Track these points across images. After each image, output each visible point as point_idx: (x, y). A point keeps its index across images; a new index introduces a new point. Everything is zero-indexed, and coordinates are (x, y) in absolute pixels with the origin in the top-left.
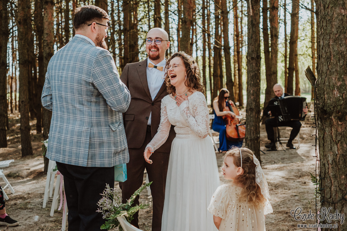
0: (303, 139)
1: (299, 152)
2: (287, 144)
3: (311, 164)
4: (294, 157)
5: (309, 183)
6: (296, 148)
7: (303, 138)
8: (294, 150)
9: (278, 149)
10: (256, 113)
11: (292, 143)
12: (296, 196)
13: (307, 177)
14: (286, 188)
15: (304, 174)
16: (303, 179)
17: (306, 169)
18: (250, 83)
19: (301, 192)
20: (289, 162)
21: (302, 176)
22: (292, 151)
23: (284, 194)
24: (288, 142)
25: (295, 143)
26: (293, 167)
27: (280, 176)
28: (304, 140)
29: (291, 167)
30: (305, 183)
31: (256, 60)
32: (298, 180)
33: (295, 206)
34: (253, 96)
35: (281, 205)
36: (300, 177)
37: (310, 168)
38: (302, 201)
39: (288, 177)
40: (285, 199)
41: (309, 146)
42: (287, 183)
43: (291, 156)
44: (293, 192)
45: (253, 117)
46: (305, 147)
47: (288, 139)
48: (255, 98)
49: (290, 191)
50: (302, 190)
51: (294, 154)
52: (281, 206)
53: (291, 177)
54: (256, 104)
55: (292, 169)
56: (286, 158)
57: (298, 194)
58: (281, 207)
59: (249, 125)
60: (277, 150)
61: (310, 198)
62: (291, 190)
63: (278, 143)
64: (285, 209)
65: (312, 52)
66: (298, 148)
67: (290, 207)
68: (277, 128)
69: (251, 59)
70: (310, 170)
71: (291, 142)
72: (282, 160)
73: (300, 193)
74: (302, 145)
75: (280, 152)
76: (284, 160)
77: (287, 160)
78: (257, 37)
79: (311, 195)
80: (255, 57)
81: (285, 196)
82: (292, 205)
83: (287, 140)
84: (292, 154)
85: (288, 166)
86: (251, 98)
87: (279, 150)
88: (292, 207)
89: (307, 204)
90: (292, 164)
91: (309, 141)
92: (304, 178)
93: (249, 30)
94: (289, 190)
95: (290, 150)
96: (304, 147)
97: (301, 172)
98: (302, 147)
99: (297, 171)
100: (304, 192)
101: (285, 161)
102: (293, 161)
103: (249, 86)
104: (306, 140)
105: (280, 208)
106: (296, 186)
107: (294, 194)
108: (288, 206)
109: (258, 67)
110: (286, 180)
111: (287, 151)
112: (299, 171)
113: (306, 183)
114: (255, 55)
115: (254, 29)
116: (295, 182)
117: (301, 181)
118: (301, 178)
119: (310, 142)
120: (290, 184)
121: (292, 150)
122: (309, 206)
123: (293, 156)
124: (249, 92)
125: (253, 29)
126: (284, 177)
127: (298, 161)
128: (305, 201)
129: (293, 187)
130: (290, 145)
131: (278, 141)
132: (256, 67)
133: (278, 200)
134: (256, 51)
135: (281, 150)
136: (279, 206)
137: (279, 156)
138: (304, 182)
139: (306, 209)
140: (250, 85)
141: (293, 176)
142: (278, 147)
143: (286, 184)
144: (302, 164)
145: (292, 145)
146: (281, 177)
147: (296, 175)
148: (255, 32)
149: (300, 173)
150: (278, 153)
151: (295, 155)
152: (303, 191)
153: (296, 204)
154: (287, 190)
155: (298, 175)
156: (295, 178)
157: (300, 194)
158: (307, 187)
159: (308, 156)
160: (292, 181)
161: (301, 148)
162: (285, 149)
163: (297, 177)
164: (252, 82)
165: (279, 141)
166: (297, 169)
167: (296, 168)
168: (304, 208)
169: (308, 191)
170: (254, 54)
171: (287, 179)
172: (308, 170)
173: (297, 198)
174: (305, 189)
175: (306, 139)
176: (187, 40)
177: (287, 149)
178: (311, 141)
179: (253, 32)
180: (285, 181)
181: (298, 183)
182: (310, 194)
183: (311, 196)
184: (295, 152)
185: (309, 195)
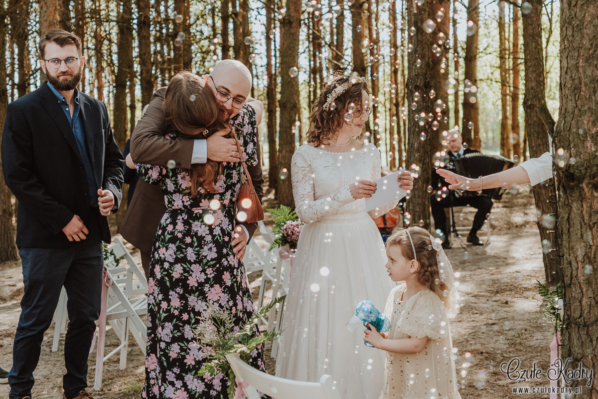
0: (494, 229)
1: (489, 250)
2: (468, 238)
3: (514, 271)
4: (482, 258)
5: (513, 302)
6: (484, 244)
7: (493, 227)
8: (481, 247)
9: (453, 246)
10: (424, 183)
11: (478, 235)
12: (493, 324)
13: (509, 293)
14: (476, 312)
15: (503, 288)
16: (503, 296)
17: (506, 279)
18: (412, 130)
19: (502, 319)
20: (474, 267)
21: (501, 291)
22: (476, 249)
23: (473, 321)
24: (470, 234)
25: (482, 235)
26: (482, 276)
27: (462, 292)
28: (496, 230)
29: (480, 277)
30: (507, 303)
31: (422, 90)
32: (494, 299)
33: (494, 341)
34: (419, 152)
35: (470, 339)
36: (497, 292)
37: (512, 278)
38: (505, 332)
39: (476, 293)
40: (476, 329)
41: (506, 240)
42: (475, 303)
43: (476, 257)
44: (487, 319)
45: (418, 189)
46: (500, 241)
47: (471, 228)
48: (422, 156)
49: (482, 317)
50: (502, 314)
51: (482, 255)
52: (471, 342)
53: (482, 294)
54: (423, 166)
55: (482, 279)
56: (469, 262)
57: (497, 321)
58: (471, 344)
59: (411, 203)
60: (451, 248)
61: (519, 327)
62: (485, 315)
63: (452, 234)
64: (478, 347)
65: (502, 76)
66: (487, 244)
67: (486, 343)
68: (450, 209)
69: (415, 88)
70: (513, 280)
71: (476, 233)
72: (462, 265)
73: (499, 319)
74: (493, 238)
75: (457, 251)
76: (465, 265)
77: (469, 264)
78: (425, 50)
79: (519, 322)
80: (422, 84)
81: (475, 325)
82: (488, 340)
83: (468, 230)
84: (478, 254)
85: (474, 275)
86: (415, 156)
87: (454, 248)
88: (489, 343)
89: (514, 338)
90: (479, 270)
91: (505, 232)
92: (504, 294)
93: (411, 39)
94: (481, 314)
95: (474, 248)
96: (497, 241)
97: (499, 284)
98: (494, 241)
99: (491, 283)
100: (507, 318)
101: (467, 267)
102: (481, 267)
103: (412, 136)
104: (500, 230)
105: (469, 346)
106: (492, 308)
107: (491, 322)
108: (482, 341)
109: (426, 102)
110: (473, 298)
111: (468, 249)
112: (495, 283)
113: (509, 303)
114: (421, 83)
115: (419, 36)
116: (490, 302)
117: (500, 300)
118: (498, 295)
119: (507, 234)
120: (481, 305)
121: (477, 246)
122: (518, 341)
123: (480, 257)
124: (412, 146)
125: (417, 36)
126: (471, 293)
127: (489, 266)
128: (510, 332)
129: (488, 310)
130: (473, 239)
131: (453, 232)
132: (423, 102)
133: (464, 333)
134: (422, 75)
135: (458, 248)
136: (467, 341)
137: (456, 257)
138: (504, 301)
139: (513, 346)
140: (414, 134)
141: (486, 291)
142: (453, 242)
143: (473, 304)
144: (498, 270)
145: (478, 239)
146: (464, 294)
147: (490, 289)
148: (421, 42)
149: (496, 285)
150: (454, 253)
151: (483, 257)
152: (506, 316)
153: (495, 338)
154: (478, 315)
155: (493, 289)
156: (489, 294)
157: (501, 321)
158: (511, 309)
159: (505, 257)
160: (483, 300)
161: (492, 244)
162: (464, 246)
163: (492, 293)
164: (417, 130)
165: (455, 231)
166: (490, 280)
167: (489, 278)
168: (511, 345)
169: (514, 317)
170: (419, 80)
171: (475, 296)
172: (510, 281)
173: (496, 328)
174: (508, 312)
175: (500, 228)
176: (294, 55)
177: (468, 246)
178: (509, 232)
179: (418, 41)
180: (473, 300)
181: (495, 303)
182: (517, 320)
183: (520, 324)
184: (482, 250)
185: (516, 322)
